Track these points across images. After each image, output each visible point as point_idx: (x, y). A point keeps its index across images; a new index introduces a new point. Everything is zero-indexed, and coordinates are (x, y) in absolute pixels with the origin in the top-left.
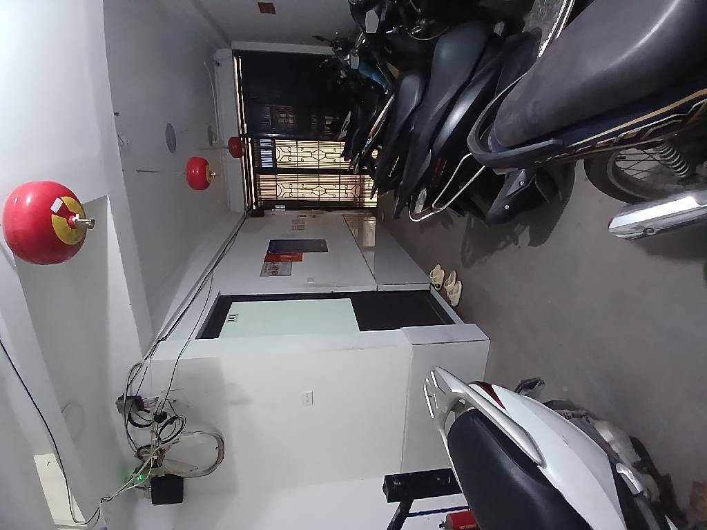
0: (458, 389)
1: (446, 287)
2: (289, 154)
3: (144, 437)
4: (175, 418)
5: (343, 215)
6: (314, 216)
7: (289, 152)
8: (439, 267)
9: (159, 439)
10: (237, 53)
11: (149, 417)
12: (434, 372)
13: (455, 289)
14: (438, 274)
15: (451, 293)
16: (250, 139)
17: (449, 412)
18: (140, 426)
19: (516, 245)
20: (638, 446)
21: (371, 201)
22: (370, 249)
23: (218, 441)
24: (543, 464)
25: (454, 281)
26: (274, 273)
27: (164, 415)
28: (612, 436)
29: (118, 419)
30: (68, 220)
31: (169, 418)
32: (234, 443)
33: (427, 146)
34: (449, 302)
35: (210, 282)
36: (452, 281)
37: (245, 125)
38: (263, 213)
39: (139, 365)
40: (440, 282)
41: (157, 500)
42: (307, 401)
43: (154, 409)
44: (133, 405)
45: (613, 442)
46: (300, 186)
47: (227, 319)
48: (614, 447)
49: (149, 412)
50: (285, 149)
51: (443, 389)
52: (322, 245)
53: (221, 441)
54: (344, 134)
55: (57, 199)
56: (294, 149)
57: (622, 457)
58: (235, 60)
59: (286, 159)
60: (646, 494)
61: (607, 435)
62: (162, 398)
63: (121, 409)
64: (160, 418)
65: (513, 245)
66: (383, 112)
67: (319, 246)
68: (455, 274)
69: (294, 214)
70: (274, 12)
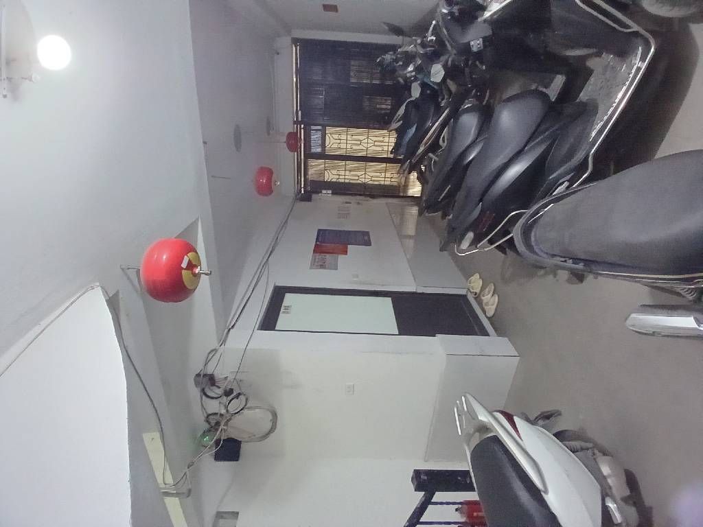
0: (484, 417)
1: (483, 298)
2: (339, 141)
3: (214, 406)
4: (239, 394)
5: (387, 204)
6: (358, 203)
7: (339, 139)
8: (477, 276)
9: (227, 411)
10: (295, 41)
11: (219, 392)
12: (465, 397)
13: (491, 302)
14: (476, 283)
15: (487, 304)
16: (302, 126)
17: (475, 432)
18: (212, 398)
19: (555, 277)
20: (631, 481)
21: (415, 189)
22: (410, 237)
23: (273, 416)
24: (546, 492)
25: (491, 293)
26: (322, 266)
27: (231, 391)
28: (610, 472)
29: (195, 392)
30: (192, 271)
31: (235, 394)
32: (285, 418)
33: (478, 199)
34: (484, 312)
35: (266, 273)
36: (489, 292)
37: (300, 113)
38: (311, 198)
39: (215, 350)
40: (478, 291)
41: (219, 457)
42: (349, 392)
43: (224, 385)
44: (207, 381)
45: (609, 476)
46: (347, 173)
47: (282, 310)
48: (609, 481)
49: (219, 388)
50: (336, 136)
51: (472, 414)
52: (366, 238)
53: (275, 415)
54: (395, 125)
55: (186, 257)
56: (344, 137)
57: (614, 491)
58: (294, 48)
59: (335, 146)
60: (624, 524)
61: (606, 470)
62: (231, 377)
63: (197, 384)
64: (228, 393)
65: (551, 277)
66: (437, 123)
67: (363, 239)
68: (493, 287)
69: (340, 199)
70: (337, 11)
